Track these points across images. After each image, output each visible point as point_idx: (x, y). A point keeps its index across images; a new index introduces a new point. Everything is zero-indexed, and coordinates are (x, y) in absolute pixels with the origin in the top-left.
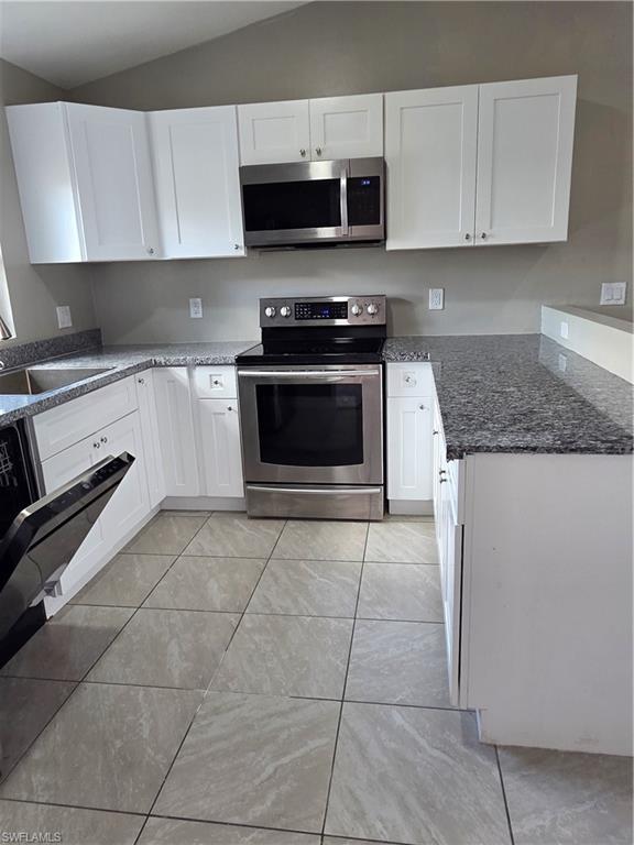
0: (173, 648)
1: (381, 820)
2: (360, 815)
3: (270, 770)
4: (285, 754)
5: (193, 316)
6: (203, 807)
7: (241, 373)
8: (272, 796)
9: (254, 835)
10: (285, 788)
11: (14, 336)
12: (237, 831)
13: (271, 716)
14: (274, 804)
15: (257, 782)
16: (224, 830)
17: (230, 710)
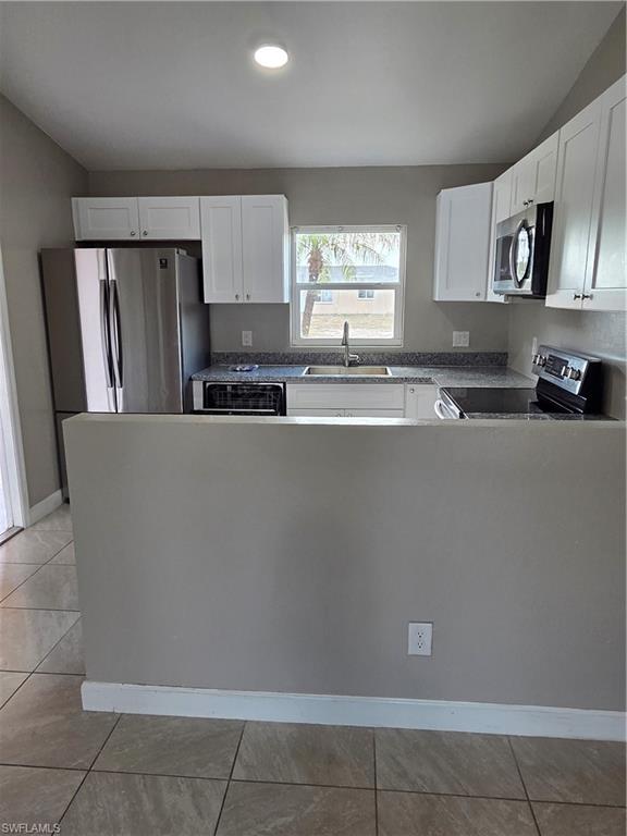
11: (403, 346)
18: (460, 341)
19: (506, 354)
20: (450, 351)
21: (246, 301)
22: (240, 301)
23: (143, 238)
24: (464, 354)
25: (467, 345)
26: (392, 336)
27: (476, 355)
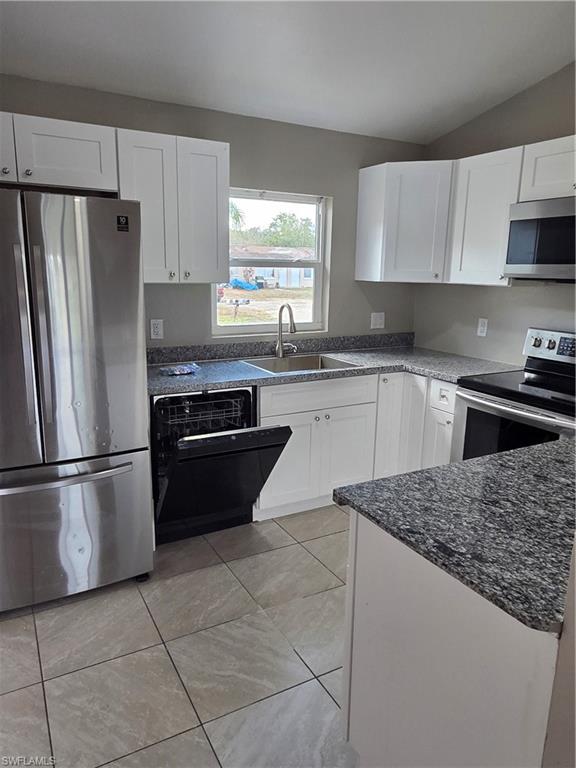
0: (281, 577)
1: (233, 751)
2: (229, 737)
3: (229, 673)
4: (246, 673)
5: (479, 334)
6: (182, 661)
7: (459, 393)
8: (210, 685)
9: (181, 692)
10: (222, 687)
11: (327, 330)
12: (178, 683)
13: (270, 649)
14: (206, 690)
15: (216, 672)
16: (175, 678)
17: (258, 629)
18: (377, 322)
19: (413, 333)
20: (370, 333)
21: (183, 281)
22: (175, 280)
23: (23, 180)
24: (382, 335)
25: (383, 327)
26: (310, 320)
27: (390, 336)
